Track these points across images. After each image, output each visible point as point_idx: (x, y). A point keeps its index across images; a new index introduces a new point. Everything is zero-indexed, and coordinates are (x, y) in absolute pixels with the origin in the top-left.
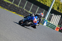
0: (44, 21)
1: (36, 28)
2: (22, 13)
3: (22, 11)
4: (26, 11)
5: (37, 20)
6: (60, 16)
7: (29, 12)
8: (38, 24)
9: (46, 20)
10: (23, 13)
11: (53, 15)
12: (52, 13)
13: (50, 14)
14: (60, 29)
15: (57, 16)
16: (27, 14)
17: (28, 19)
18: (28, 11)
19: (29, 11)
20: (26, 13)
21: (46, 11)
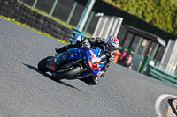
0: (74, 34)
1: (94, 83)
2: (12, 11)
3: (12, 5)
4: (22, 5)
5: (99, 60)
6: (121, 19)
7: (33, 8)
8: (102, 70)
9: (80, 30)
10: (16, 11)
11: (99, 17)
12: (97, 12)
13: (93, 13)
14: (119, 56)
15: (113, 19)
16: (25, 13)
17: (72, 56)
18: (29, 7)
19: (32, 5)
20: (24, 10)
21: (80, 6)
